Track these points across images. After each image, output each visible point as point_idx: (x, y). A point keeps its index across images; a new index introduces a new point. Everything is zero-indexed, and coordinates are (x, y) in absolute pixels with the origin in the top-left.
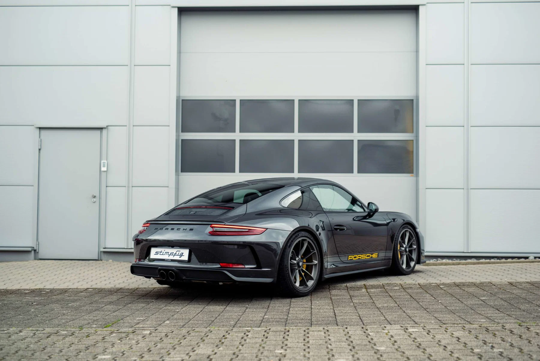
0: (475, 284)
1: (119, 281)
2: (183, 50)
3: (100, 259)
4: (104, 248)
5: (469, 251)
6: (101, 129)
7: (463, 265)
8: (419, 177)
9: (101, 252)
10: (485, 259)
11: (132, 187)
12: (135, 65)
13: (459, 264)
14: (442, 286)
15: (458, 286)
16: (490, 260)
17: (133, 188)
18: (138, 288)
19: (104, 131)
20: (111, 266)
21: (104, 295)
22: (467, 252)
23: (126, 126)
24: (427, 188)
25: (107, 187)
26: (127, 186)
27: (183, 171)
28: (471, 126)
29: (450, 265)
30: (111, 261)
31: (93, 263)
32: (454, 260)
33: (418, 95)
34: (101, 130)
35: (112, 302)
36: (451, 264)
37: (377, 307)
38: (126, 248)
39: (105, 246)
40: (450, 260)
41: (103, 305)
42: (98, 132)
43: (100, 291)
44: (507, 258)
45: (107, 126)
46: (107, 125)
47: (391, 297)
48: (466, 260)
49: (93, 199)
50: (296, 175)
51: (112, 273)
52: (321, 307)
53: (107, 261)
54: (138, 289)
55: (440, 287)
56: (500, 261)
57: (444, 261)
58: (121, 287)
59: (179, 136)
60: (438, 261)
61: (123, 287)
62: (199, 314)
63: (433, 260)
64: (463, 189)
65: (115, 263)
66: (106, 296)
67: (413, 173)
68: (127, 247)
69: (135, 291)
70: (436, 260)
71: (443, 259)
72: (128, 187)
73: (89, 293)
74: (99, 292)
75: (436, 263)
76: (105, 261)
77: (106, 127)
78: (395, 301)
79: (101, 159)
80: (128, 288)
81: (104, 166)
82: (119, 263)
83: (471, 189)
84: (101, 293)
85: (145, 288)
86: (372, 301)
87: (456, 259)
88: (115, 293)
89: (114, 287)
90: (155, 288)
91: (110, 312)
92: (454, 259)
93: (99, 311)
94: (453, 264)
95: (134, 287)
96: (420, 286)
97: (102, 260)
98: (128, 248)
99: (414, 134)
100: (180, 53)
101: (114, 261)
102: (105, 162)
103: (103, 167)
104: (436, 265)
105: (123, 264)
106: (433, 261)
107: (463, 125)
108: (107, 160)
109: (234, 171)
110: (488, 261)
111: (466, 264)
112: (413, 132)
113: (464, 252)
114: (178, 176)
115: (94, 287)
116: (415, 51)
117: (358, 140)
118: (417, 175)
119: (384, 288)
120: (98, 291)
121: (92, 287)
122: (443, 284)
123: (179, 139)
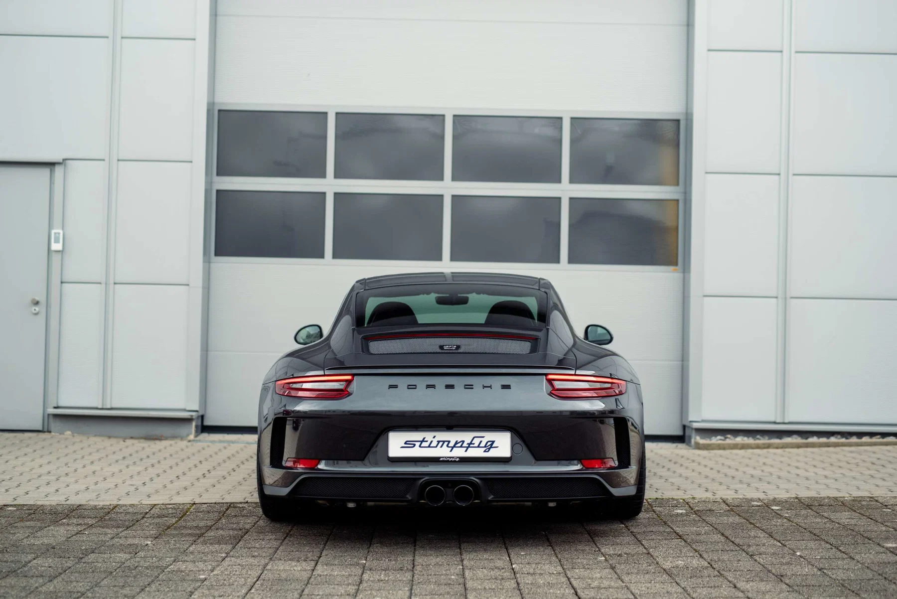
0: (843, 504)
1: (77, 487)
2: (221, 9)
3: (46, 429)
4: (55, 408)
5: (786, 421)
6: (51, 165)
7: (777, 448)
8: (689, 272)
9: (49, 415)
10: (819, 438)
11: (115, 283)
12: (122, 38)
13: (768, 446)
14: (776, 506)
15: (809, 506)
16: (828, 438)
17: (117, 286)
18: (118, 505)
19: (58, 170)
20: (66, 447)
21: (39, 524)
22: (782, 421)
23: (104, 160)
24: (705, 294)
25: (62, 282)
26: (103, 281)
27: (218, 253)
28: (794, 175)
29: (752, 448)
30: (69, 433)
31: (30, 438)
32: (758, 439)
33: (689, 111)
34: (52, 167)
35: (54, 548)
36: (753, 446)
37: (665, 570)
38: (100, 406)
39: (57, 402)
40: (751, 438)
41: (30, 557)
42: (46, 171)
43: (32, 512)
44: (860, 435)
45: (64, 160)
46: (65, 157)
47: (680, 537)
48: (780, 439)
49: (34, 308)
50: (446, 266)
51: (66, 464)
52: (534, 566)
53: (60, 434)
54: (117, 509)
55: (772, 510)
56: (848, 441)
57: (739, 440)
58: (78, 503)
59: (211, 183)
60: (727, 439)
61: (83, 502)
62: (253, 591)
63: (716, 436)
64: (777, 297)
65: (78, 438)
66: (41, 529)
67: (676, 264)
68: (103, 405)
69: (109, 513)
70: (722, 438)
71: (736, 436)
72: (106, 284)
73: (6, 519)
74: (30, 514)
75: (723, 444)
76: (58, 434)
77: (61, 161)
78: (696, 551)
79: (50, 228)
80: (96, 506)
81: (57, 241)
82: (84, 438)
83: (792, 298)
84: (32, 520)
85: (132, 506)
86: (645, 551)
87: (761, 436)
88: (64, 518)
89: (65, 503)
90: (155, 505)
91: (41, 581)
92: (758, 437)
93: (17, 576)
94: (758, 447)
95: (108, 503)
96: (729, 506)
97: (50, 432)
98: (104, 407)
99: (680, 189)
100: (216, 15)
101: (75, 435)
102: (59, 233)
103: (55, 242)
104: (724, 449)
105: (93, 439)
106: (717, 440)
107: (778, 172)
108: (63, 229)
109: (321, 255)
110: (823, 440)
111: (784, 446)
112: (678, 184)
113: (775, 423)
114: (208, 264)
115: (20, 501)
116: (685, 23)
117: (571, 199)
118: (686, 269)
119: (654, 511)
120: (26, 512)
121: (15, 503)
122: (775, 501)
123: (211, 189)
